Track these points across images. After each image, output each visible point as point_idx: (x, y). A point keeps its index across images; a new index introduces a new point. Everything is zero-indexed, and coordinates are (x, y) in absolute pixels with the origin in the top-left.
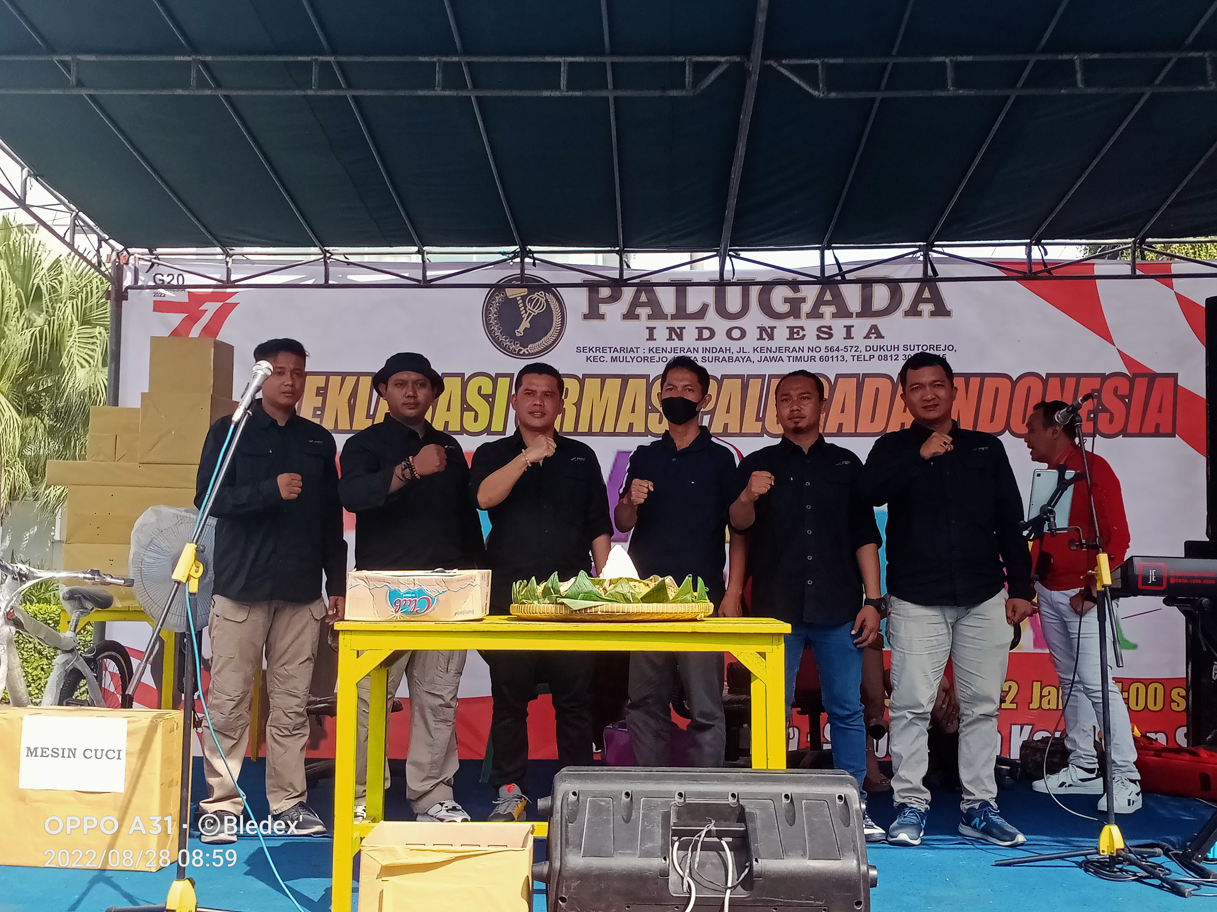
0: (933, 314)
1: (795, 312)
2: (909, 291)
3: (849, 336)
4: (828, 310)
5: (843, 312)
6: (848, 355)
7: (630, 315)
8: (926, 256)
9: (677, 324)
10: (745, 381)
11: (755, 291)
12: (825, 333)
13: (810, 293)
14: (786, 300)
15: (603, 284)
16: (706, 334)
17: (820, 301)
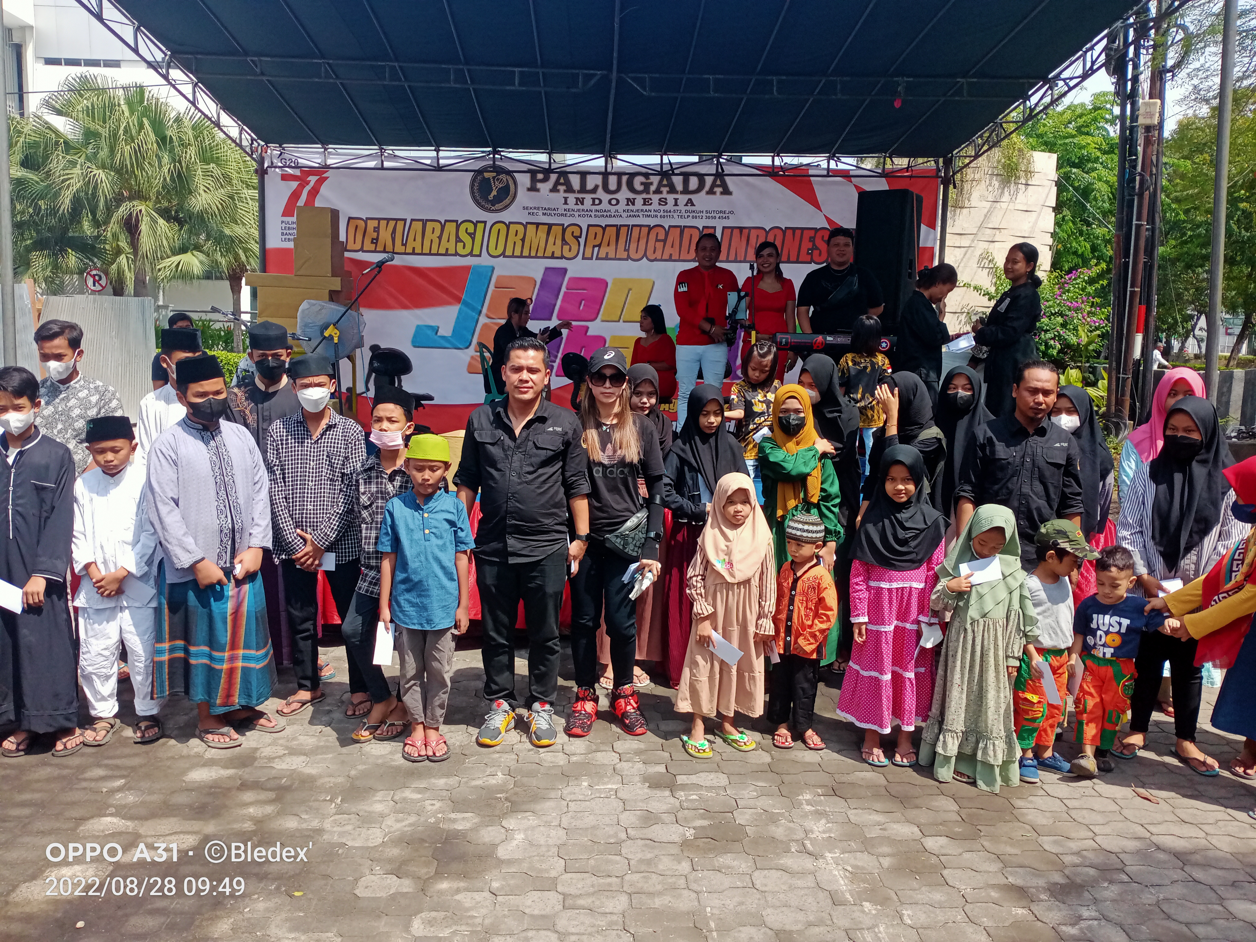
0: (722, 193)
1: (646, 190)
2: (709, 180)
3: (676, 204)
4: (665, 190)
5: (672, 190)
6: (675, 215)
7: (554, 190)
8: (718, 161)
9: (580, 196)
10: (618, 228)
11: (625, 178)
12: (664, 202)
13: (655, 180)
14: (642, 184)
15: (539, 172)
16: (597, 202)
17: (660, 184)
